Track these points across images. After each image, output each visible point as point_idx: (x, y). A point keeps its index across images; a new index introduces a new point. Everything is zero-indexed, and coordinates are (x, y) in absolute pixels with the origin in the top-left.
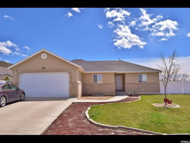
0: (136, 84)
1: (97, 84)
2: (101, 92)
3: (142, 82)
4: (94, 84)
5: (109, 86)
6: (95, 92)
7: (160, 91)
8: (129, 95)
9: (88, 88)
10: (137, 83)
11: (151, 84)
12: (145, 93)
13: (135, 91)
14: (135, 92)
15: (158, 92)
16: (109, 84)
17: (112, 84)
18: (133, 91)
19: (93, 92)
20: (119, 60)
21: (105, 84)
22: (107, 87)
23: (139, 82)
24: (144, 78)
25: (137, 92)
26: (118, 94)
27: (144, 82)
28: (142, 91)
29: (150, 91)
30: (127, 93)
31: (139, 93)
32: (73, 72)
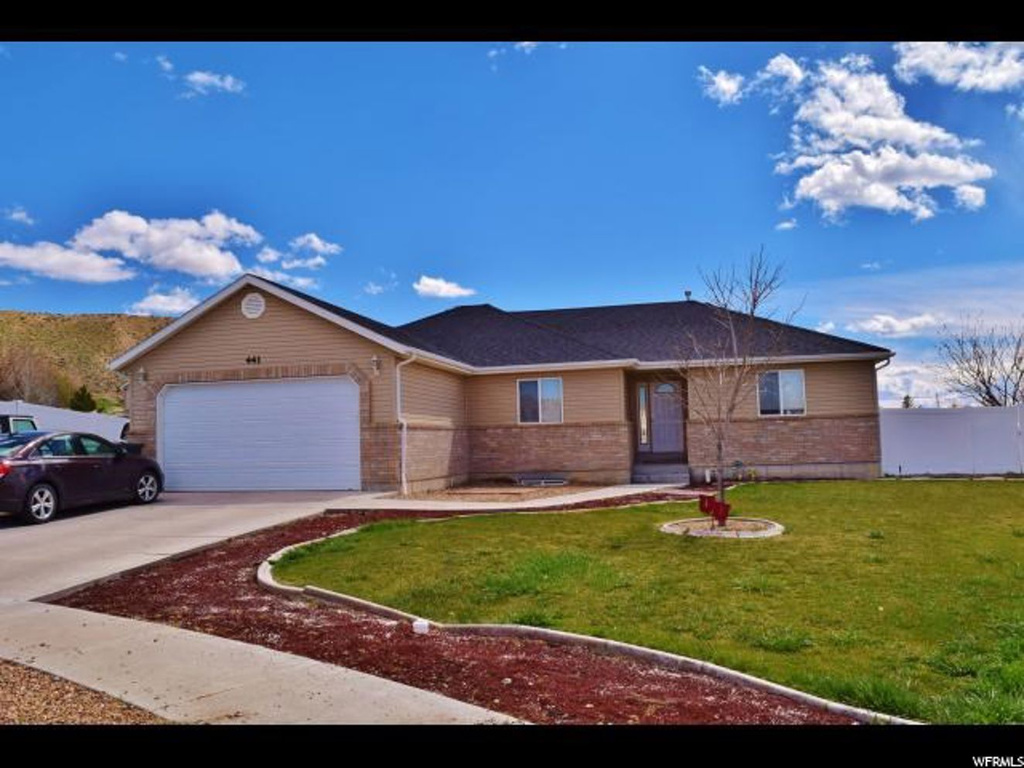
0: (747, 426)
1: (539, 427)
2: (556, 467)
3: (778, 412)
4: (521, 427)
5: (596, 436)
6: (532, 467)
7: (878, 461)
8: (708, 480)
9: (493, 444)
10: (750, 416)
11: (827, 423)
12: (796, 471)
13: (738, 459)
14: (738, 464)
15: (871, 466)
16: (594, 425)
17: (612, 425)
18: (732, 460)
19: (518, 469)
20: (684, 298)
21: (577, 426)
22: (586, 439)
23: (763, 412)
25: (750, 465)
26: (644, 478)
27: (789, 415)
28: (774, 459)
29: (822, 459)
30: (698, 472)
31: (762, 471)
32: (377, 373)
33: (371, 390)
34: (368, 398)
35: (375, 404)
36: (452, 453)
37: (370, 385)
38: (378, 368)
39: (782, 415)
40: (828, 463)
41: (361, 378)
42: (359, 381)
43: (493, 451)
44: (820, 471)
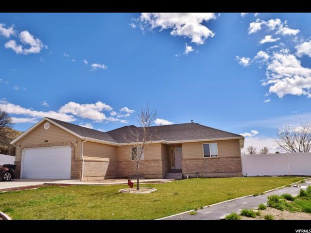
0: (200, 161)
2: (141, 173)
3: (209, 156)
4: (132, 161)
5: (153, 164)
6: (134, 173)
7: (241, 171)
9: (124, 166)
10: (201, 158)
11: (225, 159)
12: (216, 175)
13: (197, 171)
14: (197, 173)
15: (239, 173)
16: (152, 160)
17: (157, 161)
18: (195, 172)
19: (131, 174)
20: (191, 122)
21: (148, 161)
22: (150, 165)
23: (205, 156)
24: (214, 150)
25: (201, 173)
27: (213, 157)
28: (209, 171)
29: (223, 171)
30: (185, 175)
31: (205, 175)
32: (76, 145)
33: (74, 150)
34: (74, 152)
35: (76, 154)
36: (108, 169)
37: (75, 148)
38: (77, 143)
39: (211, 157)
40: (225, 172)
41: (73, 146)
42: (72, 147)
43: (124, 168)
44: (223, 174)
